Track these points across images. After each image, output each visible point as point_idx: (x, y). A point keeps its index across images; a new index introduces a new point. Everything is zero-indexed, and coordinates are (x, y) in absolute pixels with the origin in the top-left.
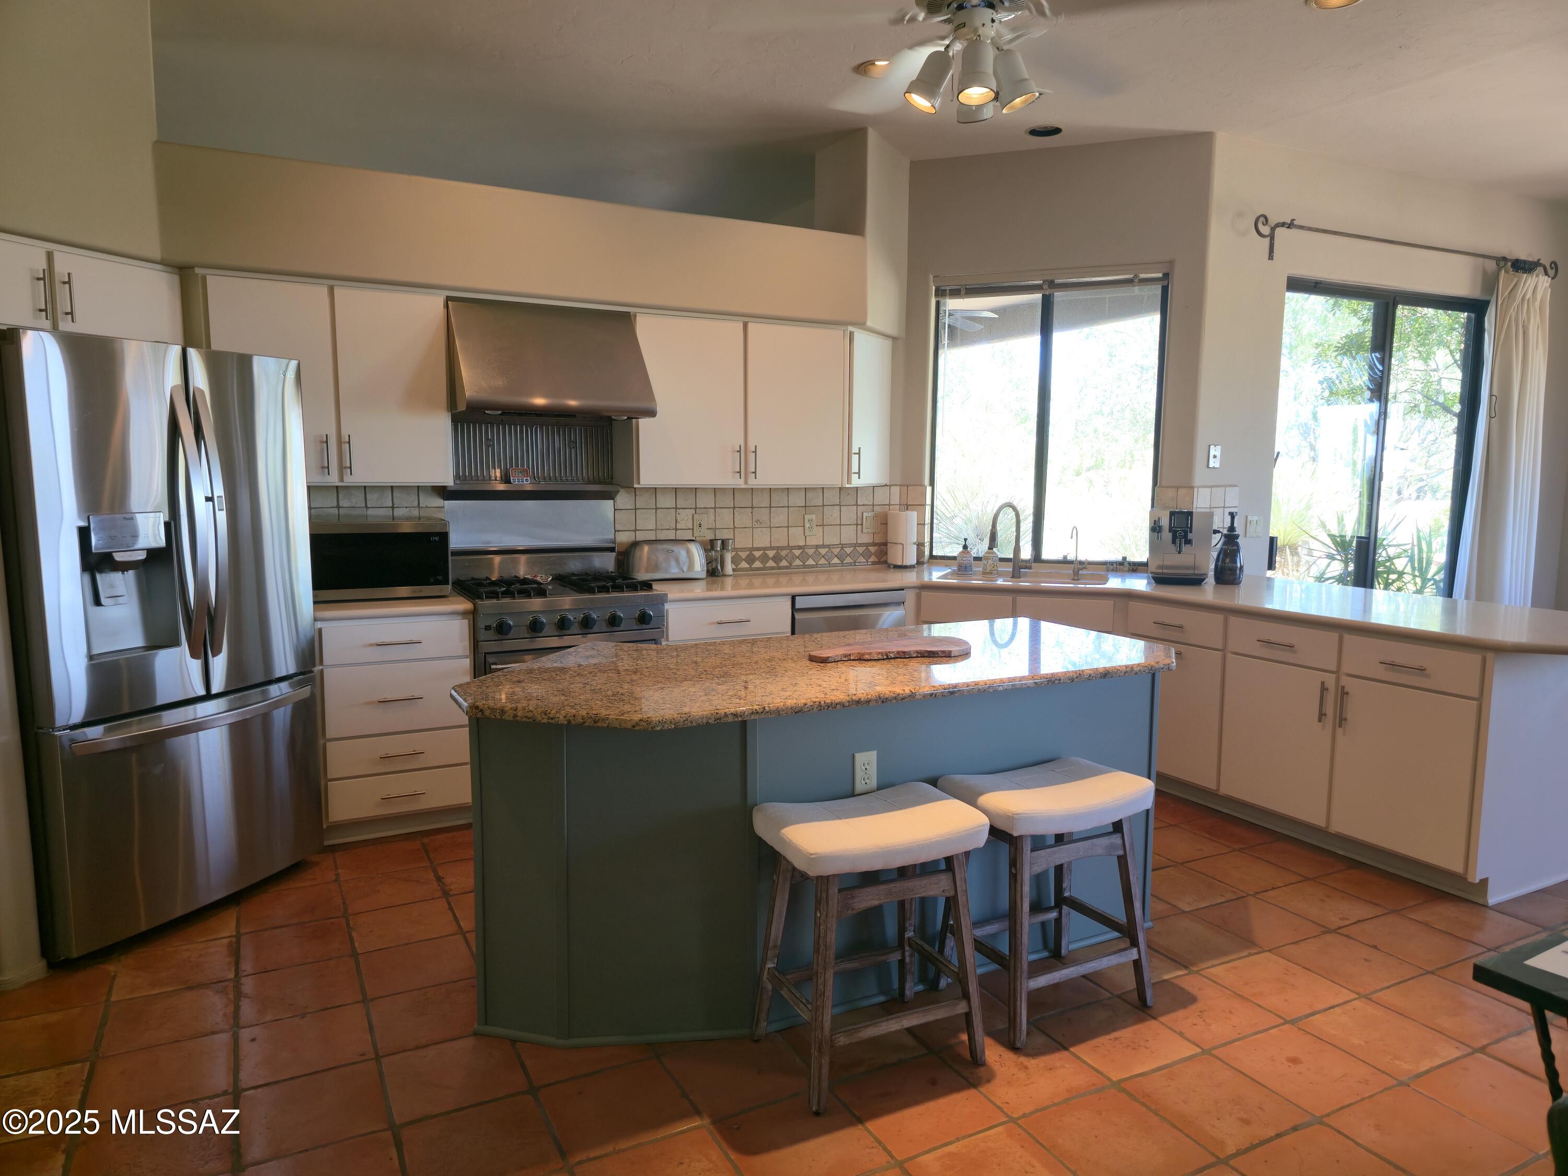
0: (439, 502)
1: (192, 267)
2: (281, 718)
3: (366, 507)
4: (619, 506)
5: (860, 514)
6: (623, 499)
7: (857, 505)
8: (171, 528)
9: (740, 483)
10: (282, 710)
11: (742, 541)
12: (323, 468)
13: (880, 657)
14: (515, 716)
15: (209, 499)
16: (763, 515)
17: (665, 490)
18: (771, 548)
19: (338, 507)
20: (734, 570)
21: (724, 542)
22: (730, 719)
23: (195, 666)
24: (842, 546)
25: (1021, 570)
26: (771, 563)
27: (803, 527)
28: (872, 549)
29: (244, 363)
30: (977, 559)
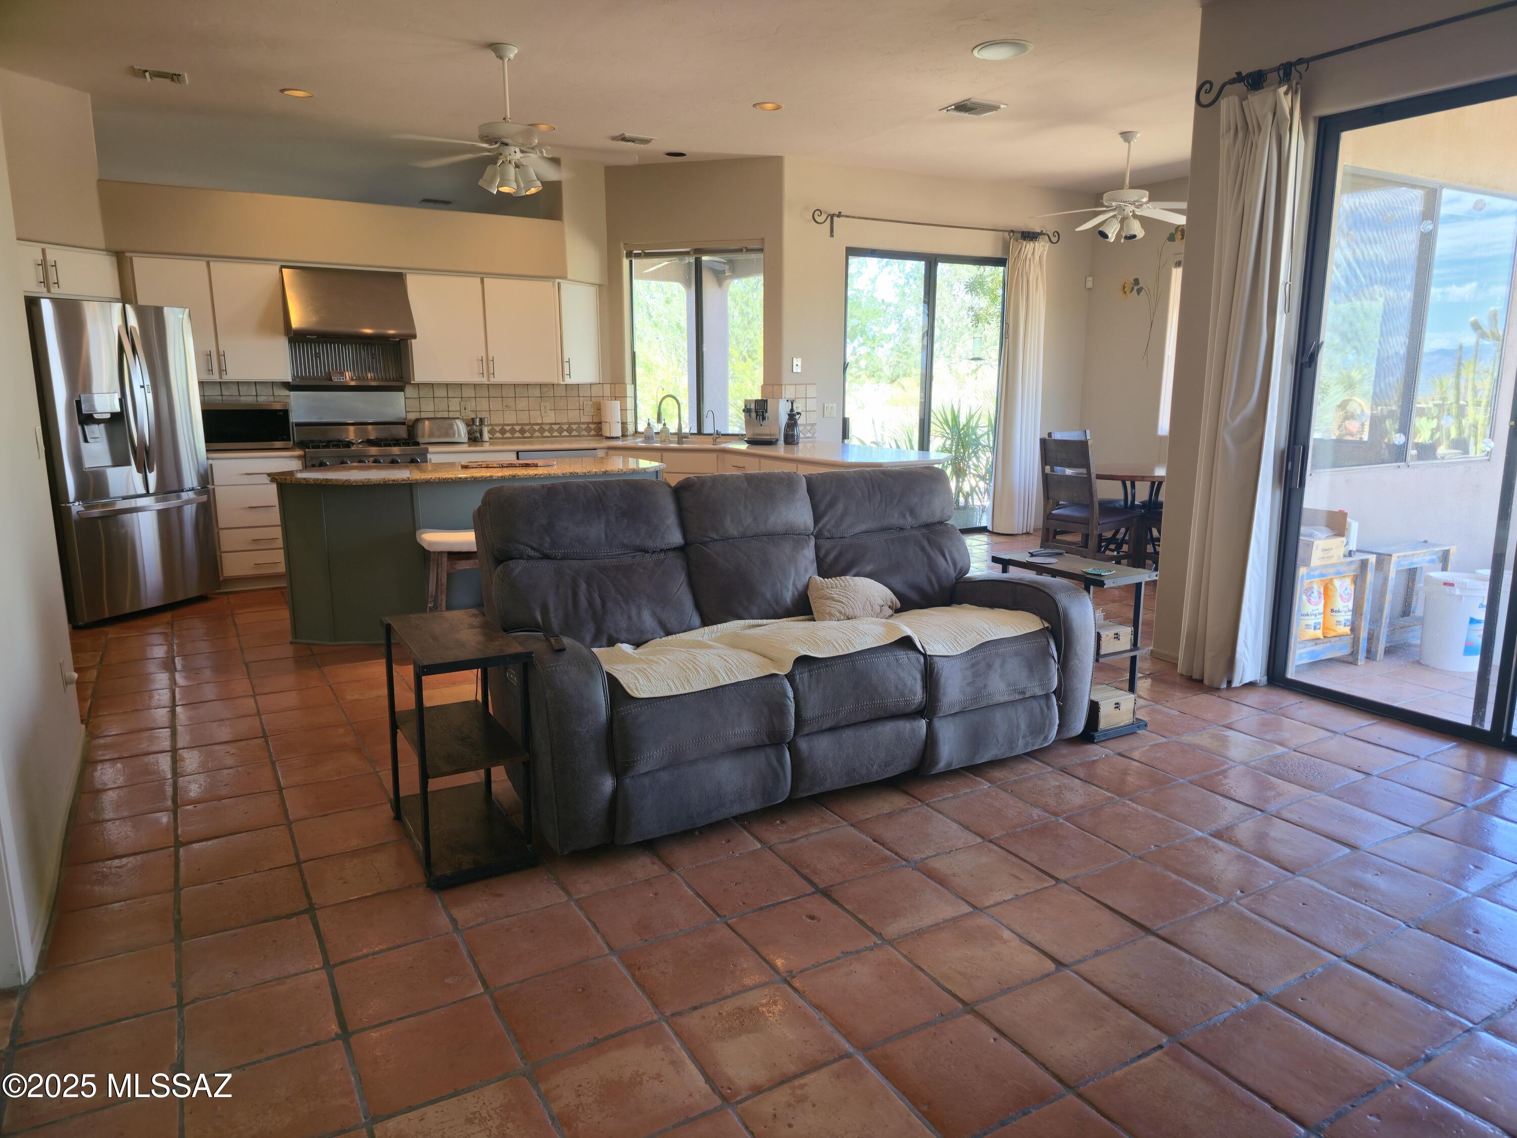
0: (286, 392)
1: (123, 252)
2: (189, 512)
3: (239, 395)
4: (408, 395)
5: (581, 403)
6: (409, 391)
7: (579, 396)
8: (122, 401)
9: (484, 380)
10: (189, 506)
11: (497, 419)
12: (209, 370)
13: (498, 466)
14: (291, 481)
15: (142, 387)
16: (511, 402)
17: (440, 385)
18: (517, 424)
19: (222, 395)
20: (490, 438)
21: (481, 420)
22: (391, 482)
23: (138, 477)
24: (570, 424)
25: (683, 439)
26: (518, 435)
27: (539, 411)
28: (592, 426)
29: (158, 312)
30: (657, 433)
